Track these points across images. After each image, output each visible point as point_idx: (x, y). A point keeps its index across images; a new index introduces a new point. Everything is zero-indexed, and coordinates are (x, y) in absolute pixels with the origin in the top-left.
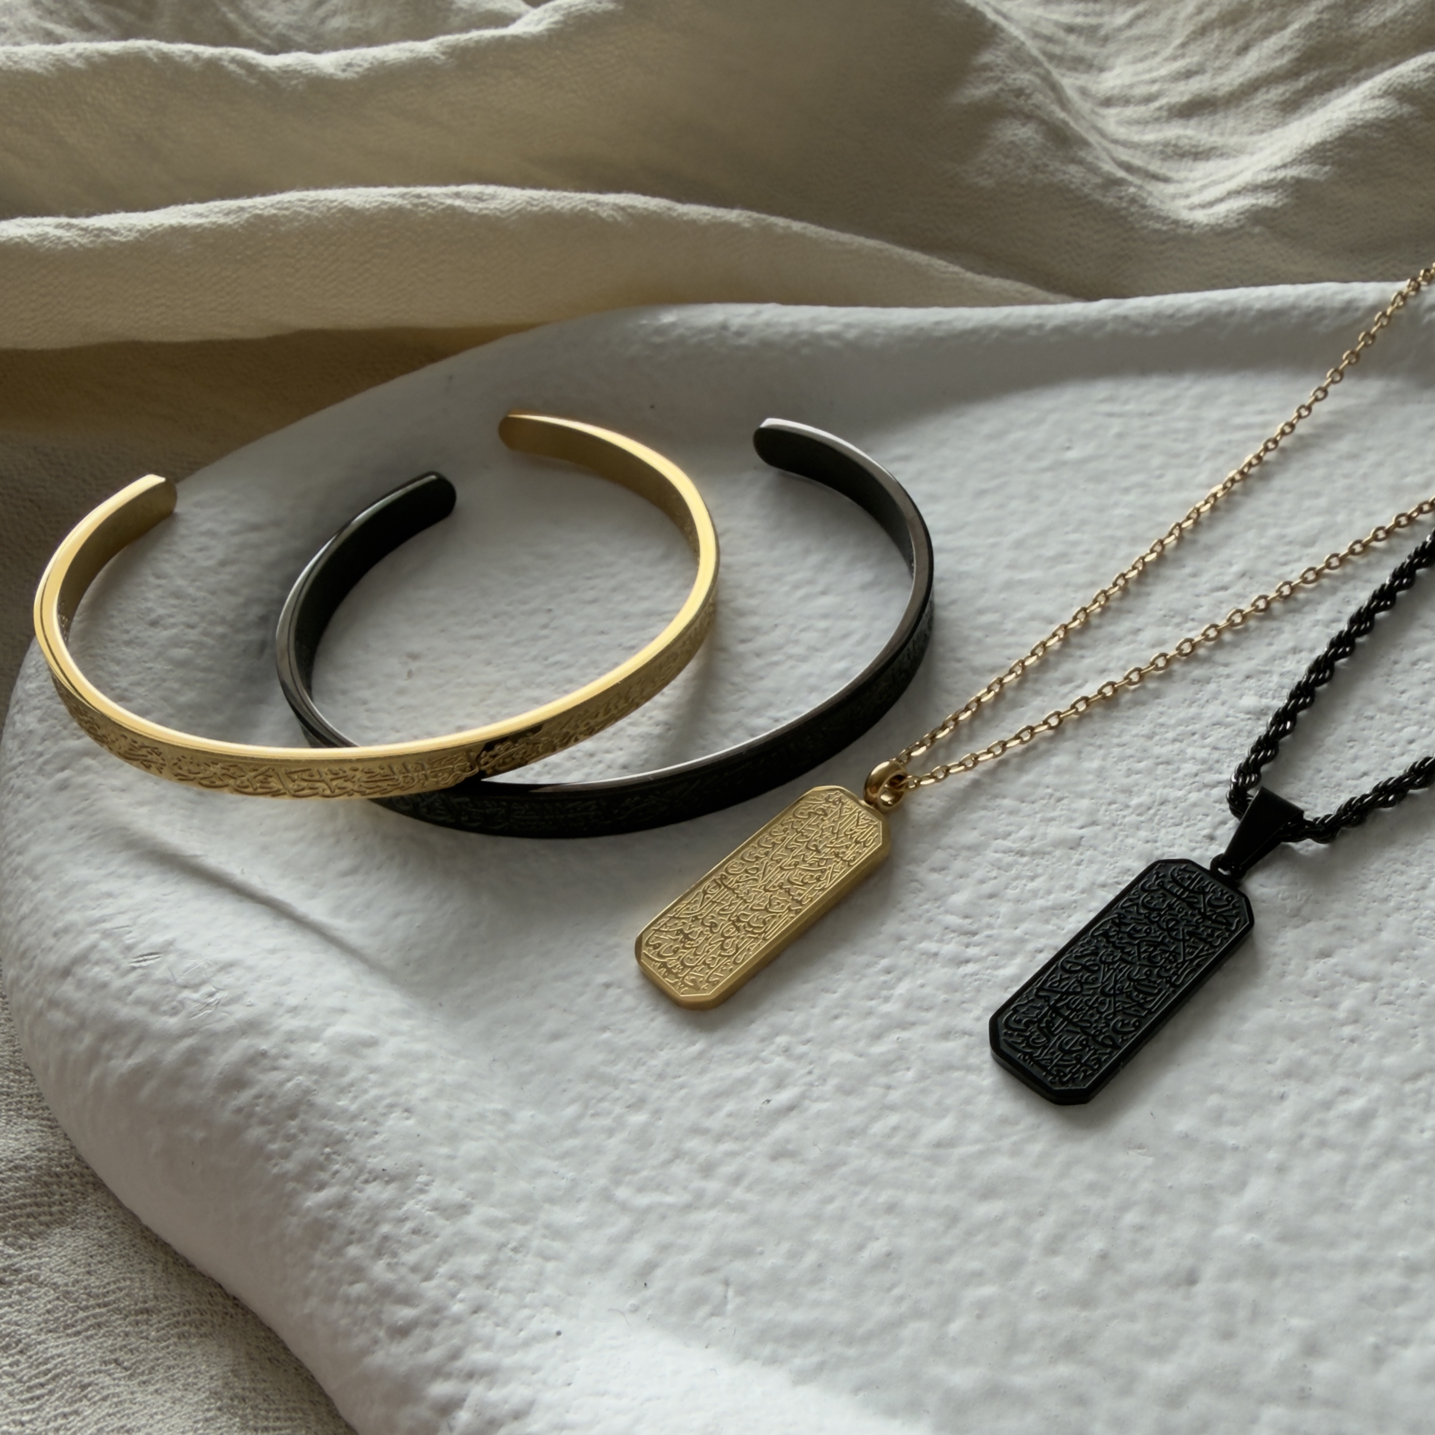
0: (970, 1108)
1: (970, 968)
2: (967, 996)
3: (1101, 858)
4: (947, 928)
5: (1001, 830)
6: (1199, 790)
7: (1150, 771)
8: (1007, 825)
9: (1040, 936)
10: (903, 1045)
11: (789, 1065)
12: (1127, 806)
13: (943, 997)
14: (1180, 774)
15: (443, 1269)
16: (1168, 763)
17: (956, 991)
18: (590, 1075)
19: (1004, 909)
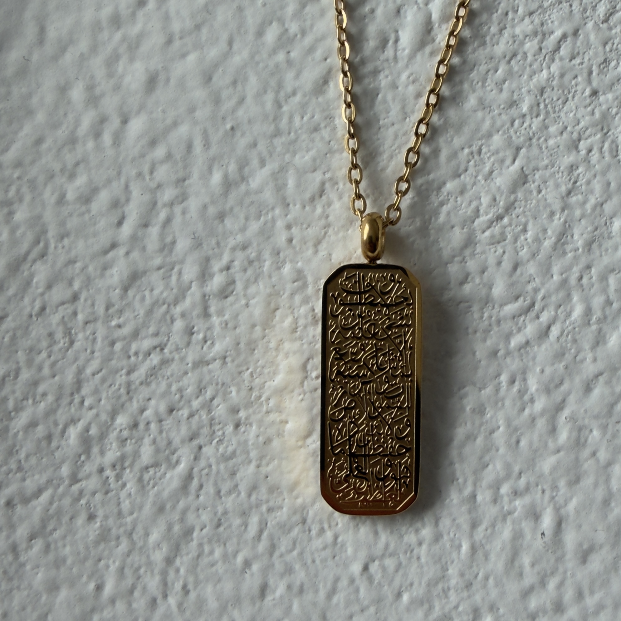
1: (555, 331)
2: (573, 351)
3: (548, 173)
4: (514, 318)
5: (469, 212)
6: (553, 60)
7: (510, 73)
8: (470, 204)
11: (527, 499)
12: (524, 116)
13: (561, 366)
14: (530, 58)
16: (514, 55)
17: (563, 354)
19: (531, 269)
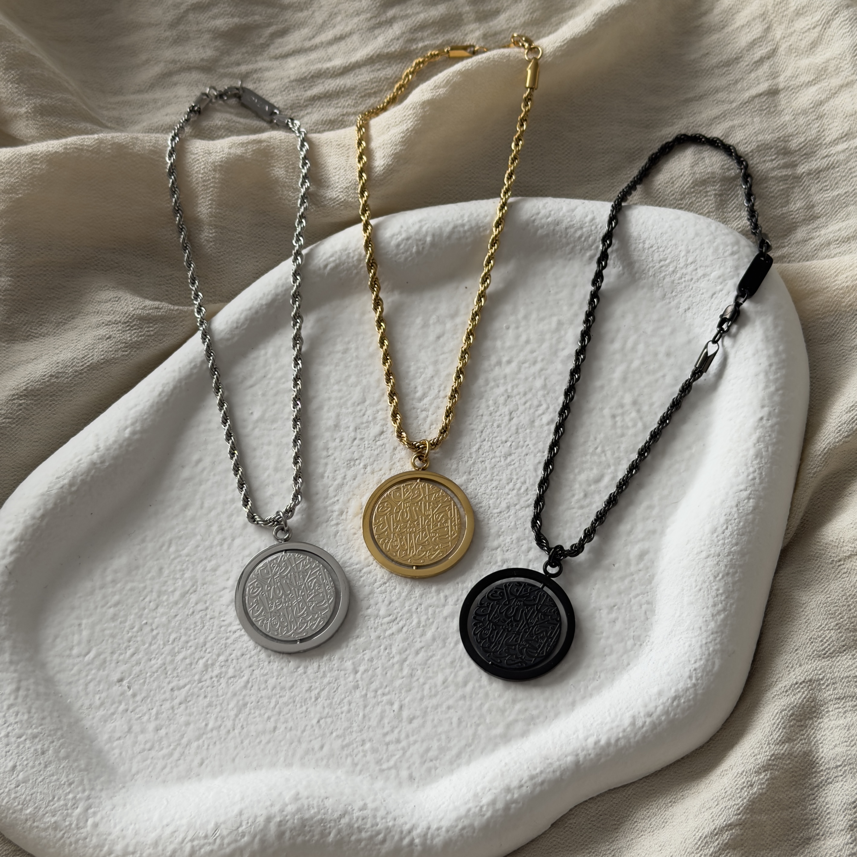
0: (441, 667)
9: (413, 604)
10: (410, 665)
15: (378, 820)
18: (343, 748)
